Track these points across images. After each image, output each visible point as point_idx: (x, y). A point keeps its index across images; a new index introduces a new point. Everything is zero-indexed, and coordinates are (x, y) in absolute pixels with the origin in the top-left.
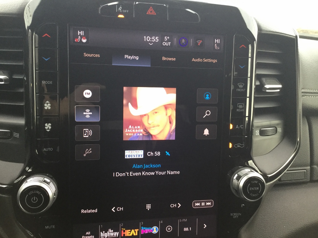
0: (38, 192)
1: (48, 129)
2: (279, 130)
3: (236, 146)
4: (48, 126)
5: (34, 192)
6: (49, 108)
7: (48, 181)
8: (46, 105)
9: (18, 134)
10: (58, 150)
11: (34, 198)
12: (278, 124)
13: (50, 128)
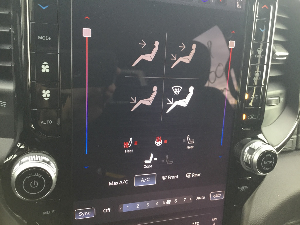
0: (38, 175)
1: (46, 97)
2: (282, 100)
3: (250, 117)
4: (46, 94)
5: (33, 175)
6: (48, 71)
7: (47, 160)
8: (43, 67)
9: (5, 103)
10: (58, 123)
11: (33, 182)
12: (281, 94)
13: (49, 95)
